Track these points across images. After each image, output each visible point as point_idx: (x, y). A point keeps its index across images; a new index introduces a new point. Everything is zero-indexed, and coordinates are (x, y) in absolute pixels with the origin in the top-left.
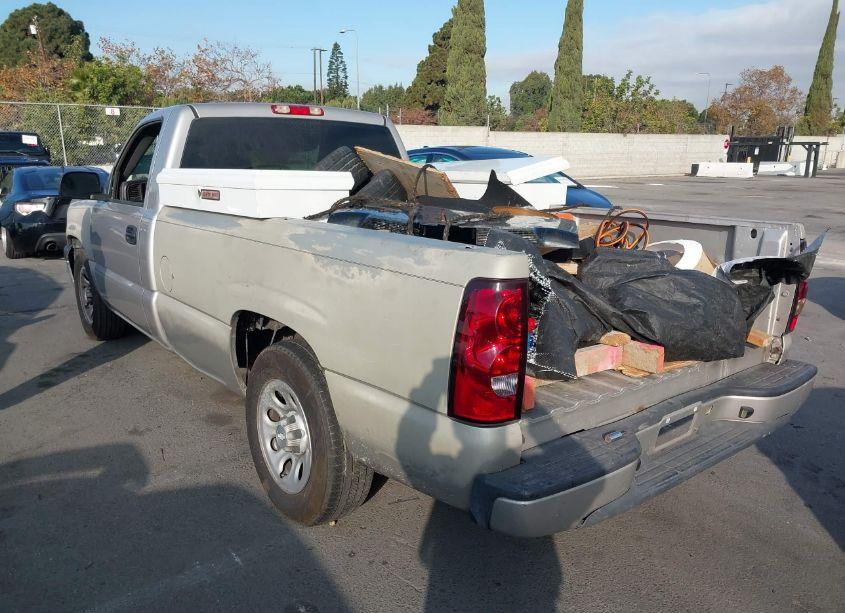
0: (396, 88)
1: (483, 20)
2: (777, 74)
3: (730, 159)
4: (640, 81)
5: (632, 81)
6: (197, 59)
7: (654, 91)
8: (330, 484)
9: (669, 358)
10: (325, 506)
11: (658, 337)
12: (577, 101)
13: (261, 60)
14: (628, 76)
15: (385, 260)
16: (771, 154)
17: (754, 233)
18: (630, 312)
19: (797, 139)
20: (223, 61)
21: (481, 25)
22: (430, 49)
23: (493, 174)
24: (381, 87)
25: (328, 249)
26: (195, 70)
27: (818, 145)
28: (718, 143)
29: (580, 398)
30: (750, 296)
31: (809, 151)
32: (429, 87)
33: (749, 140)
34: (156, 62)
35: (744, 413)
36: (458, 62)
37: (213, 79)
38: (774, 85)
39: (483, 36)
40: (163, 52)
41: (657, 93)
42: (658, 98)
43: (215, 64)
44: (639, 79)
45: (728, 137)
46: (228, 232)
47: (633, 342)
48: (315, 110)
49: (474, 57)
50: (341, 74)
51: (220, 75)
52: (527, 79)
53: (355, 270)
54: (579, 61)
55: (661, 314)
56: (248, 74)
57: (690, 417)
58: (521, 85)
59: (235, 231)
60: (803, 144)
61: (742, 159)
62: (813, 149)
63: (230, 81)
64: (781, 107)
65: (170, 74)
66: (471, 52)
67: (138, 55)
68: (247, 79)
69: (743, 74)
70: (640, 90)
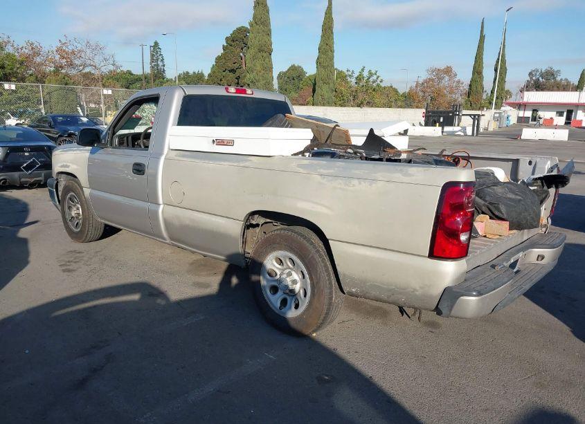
0: (198, 73)
1: (270, 30)
2: (448, 71)
3: (426, 125)
4: (371, 74)
5: (366, 74)
6: (59, 50)
7: (379, 79)
8: (325, 307)
9: (511, 229)
10: (320, 321)
11: (505, 217)
12: (332, 85)
13: (108, 52)
14: (363, 70)
15: (379, 176)
16: (449, 122)
17: (530, 163)
18: (490, 203)
19: (464, 112)
20: (80, 51)
21: (269, 34)
22: (224, 48)
23: (372, 131)
24: (188, 73)
25: (332, 171)
26: (57, 57)
27: (479, 116)
28: (418, 114)
29: (479, 249)
30: (538, 196)
31: (474, 119)
32: (224, 73)
33: (437, 112)
34: (26, 51)
35: (540, 258)
36: (254, 58)
37: (71, 65)
38: (447, 78)
39: (270, 40)
40: (32, 44)
41: (381, 81)
42: (383, 85)
43: (73, 52)
44: (370, 73)
45: (424, 110)
46: (242, 165)
47: (491, 221)
48: (249, 91)
49: (265, 55)
50: (160, 64)
51: (77, 62)
52: (289, 70)
53: (355, 182)
54: (332, 59)
55: (506, 205)
56: (98, 60)
57: (517, 261)
58: (285, 73)
59: (247, 164)
60: (470, 115)
61: (434, 124)
62: (476, 118)
63: (85, 66)
64: (451, 92)
65: (38, 60)
66: (262, 51)
67: (13, 46)
68: (97, 65)
69: (428, 71)
70: (371, 80)
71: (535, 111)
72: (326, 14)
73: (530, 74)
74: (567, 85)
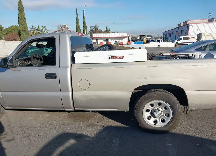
2: (65, 27)
4: (43, 28)
5: (40, 28)
7: (47, 30)
14: (39, 26)
17: (193, 55)
38: (65, 29)
46: (129, 67)
59: (133, 66)
69: (58, 26)
70: (43, 30)
71: (97, 40)
72: (19, 2)
73: (90, 28)
74: (101, 31)
